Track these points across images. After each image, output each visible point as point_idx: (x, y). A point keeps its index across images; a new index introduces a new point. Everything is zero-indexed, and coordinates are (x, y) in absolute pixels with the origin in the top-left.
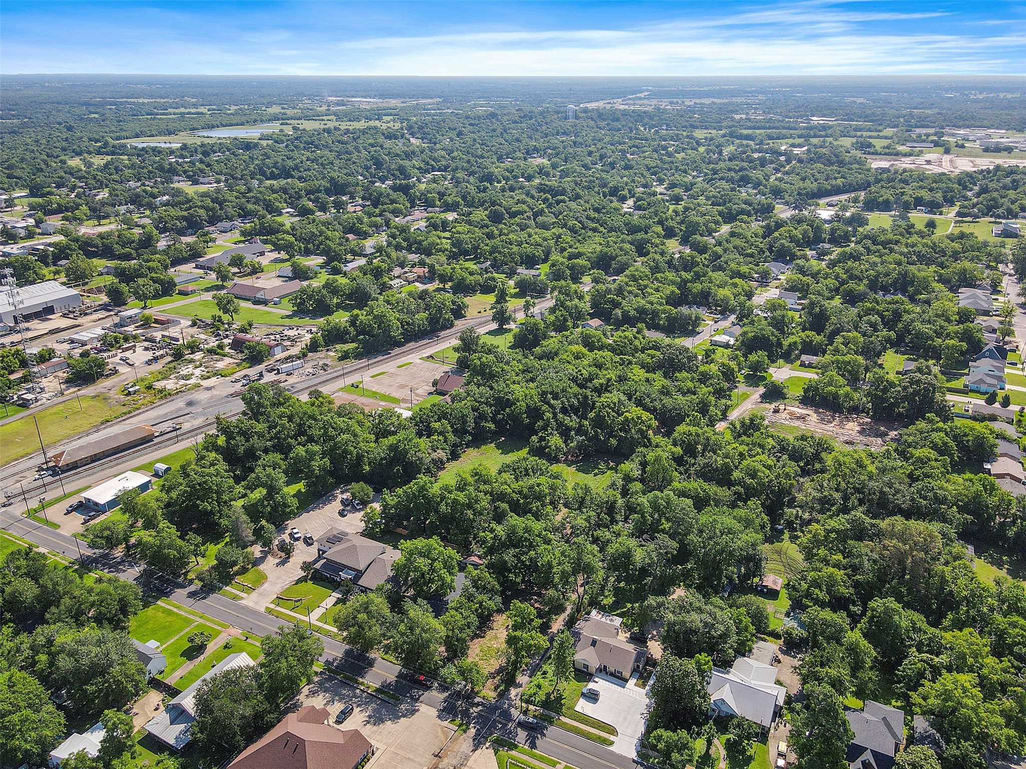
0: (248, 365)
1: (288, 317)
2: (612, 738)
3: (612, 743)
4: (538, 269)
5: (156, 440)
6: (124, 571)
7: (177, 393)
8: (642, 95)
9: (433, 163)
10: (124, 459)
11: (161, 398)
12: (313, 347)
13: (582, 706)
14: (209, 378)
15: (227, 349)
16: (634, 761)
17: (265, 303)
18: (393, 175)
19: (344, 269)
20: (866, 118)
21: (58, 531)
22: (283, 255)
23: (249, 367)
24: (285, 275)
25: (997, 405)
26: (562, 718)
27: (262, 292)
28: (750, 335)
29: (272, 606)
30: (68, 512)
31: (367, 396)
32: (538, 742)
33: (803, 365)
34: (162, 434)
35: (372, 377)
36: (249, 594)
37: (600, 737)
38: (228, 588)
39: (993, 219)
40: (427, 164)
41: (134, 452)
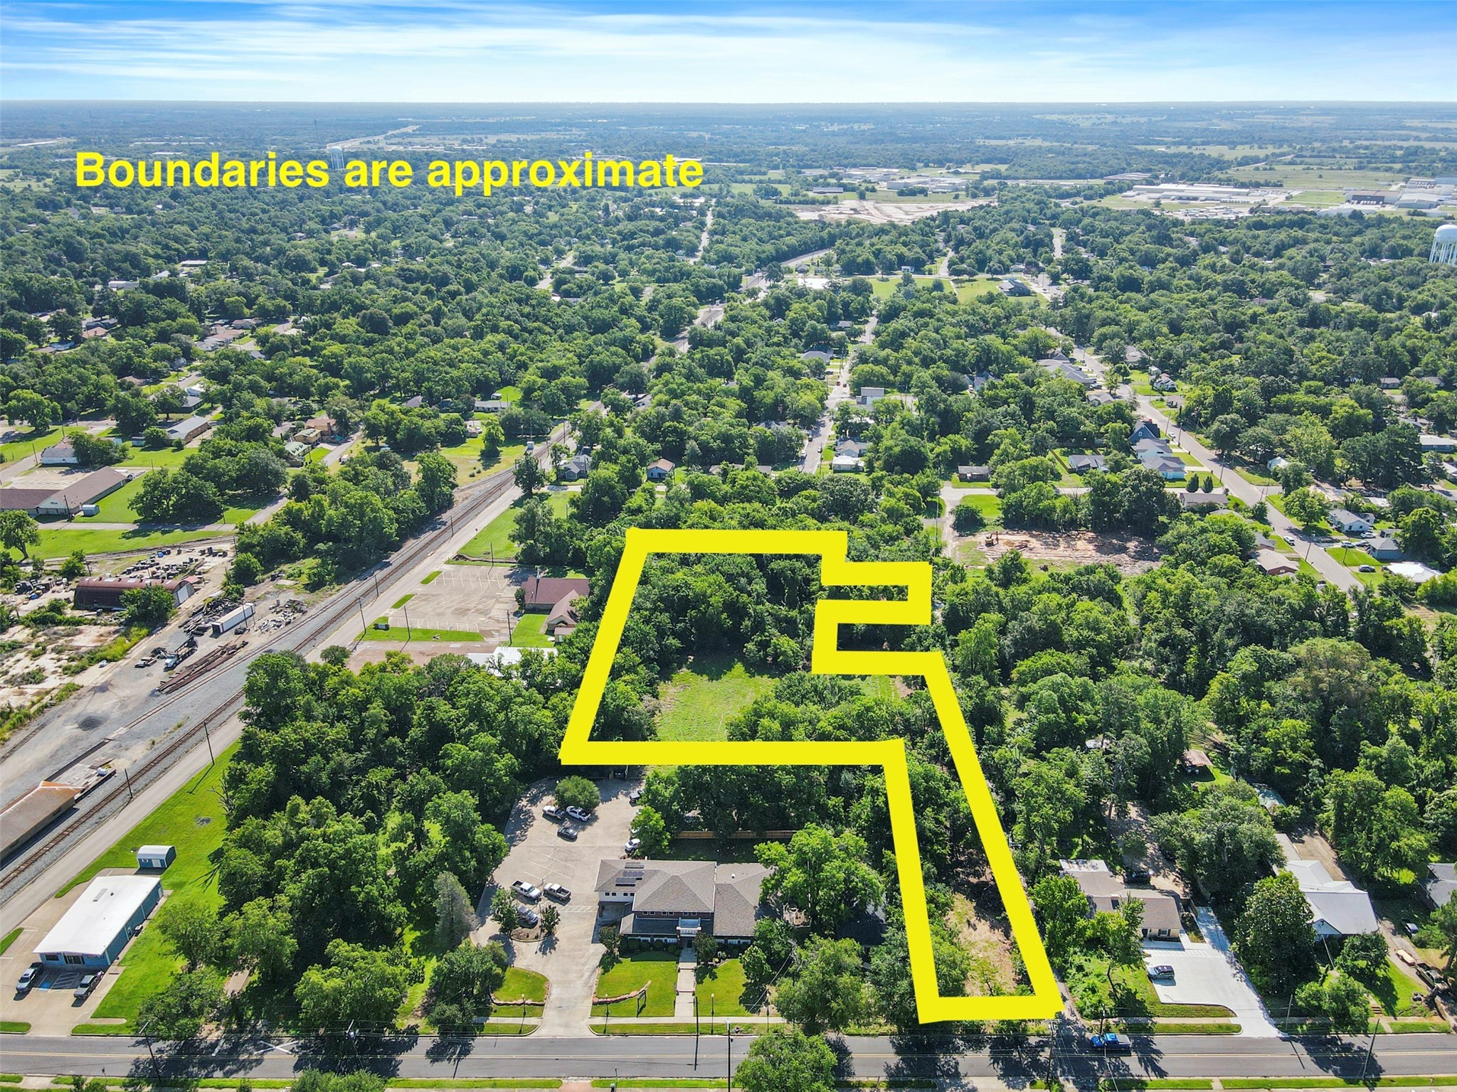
0: (144, 631)
1: (135, 534)
2: (1233, 1021)
3: (1239, 1029)
4: (498, 398)
5: (84, 807)
6: (259, 1062)
7: (41, 711)
8: (410, 129)
9: (177, 246)
10: (46, 858)
11: (14, 726)
12: (243, 577)
13: (1164, 993)
14: (83, 669)
15: (69, 613)
16: (1284, 1040)
17: (67, 515)
18: (117, 270)
19: (174, 437)
20: (738, 157)
21: (32, 1034)
22: (24, 427)
23: (149, 634)
24: (59, 460)
25: (1200, 491)
26: (1155, 1019)
27: (53, 498)
28: (897, 449)
29: (600, 1021)
30: (21, 994)
31: (416, 640)
32: (1161, 1064)
33: (963, 479)
34: (86, 793)
35: (396, 606)
36: (540, 1015)
37: (1220, 1027)
38: (492, 1020)
39: (989, 276)
40: (166, 247)
41: (57, 841)
